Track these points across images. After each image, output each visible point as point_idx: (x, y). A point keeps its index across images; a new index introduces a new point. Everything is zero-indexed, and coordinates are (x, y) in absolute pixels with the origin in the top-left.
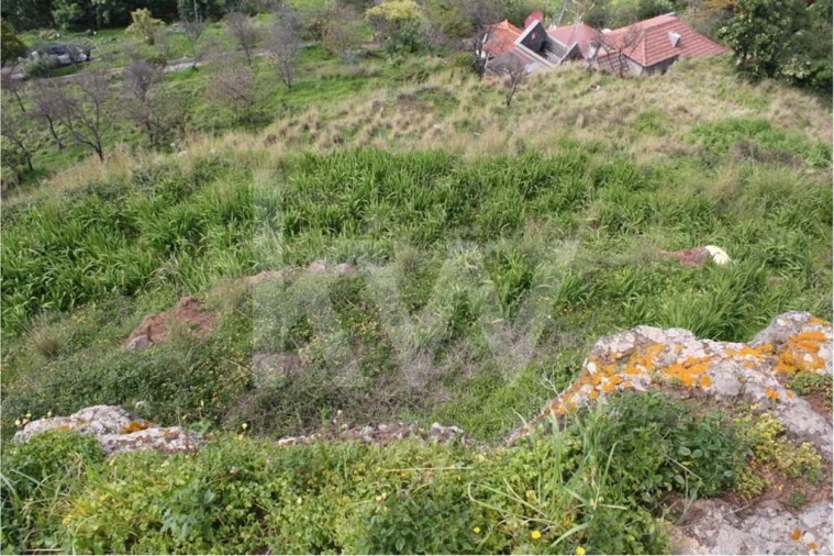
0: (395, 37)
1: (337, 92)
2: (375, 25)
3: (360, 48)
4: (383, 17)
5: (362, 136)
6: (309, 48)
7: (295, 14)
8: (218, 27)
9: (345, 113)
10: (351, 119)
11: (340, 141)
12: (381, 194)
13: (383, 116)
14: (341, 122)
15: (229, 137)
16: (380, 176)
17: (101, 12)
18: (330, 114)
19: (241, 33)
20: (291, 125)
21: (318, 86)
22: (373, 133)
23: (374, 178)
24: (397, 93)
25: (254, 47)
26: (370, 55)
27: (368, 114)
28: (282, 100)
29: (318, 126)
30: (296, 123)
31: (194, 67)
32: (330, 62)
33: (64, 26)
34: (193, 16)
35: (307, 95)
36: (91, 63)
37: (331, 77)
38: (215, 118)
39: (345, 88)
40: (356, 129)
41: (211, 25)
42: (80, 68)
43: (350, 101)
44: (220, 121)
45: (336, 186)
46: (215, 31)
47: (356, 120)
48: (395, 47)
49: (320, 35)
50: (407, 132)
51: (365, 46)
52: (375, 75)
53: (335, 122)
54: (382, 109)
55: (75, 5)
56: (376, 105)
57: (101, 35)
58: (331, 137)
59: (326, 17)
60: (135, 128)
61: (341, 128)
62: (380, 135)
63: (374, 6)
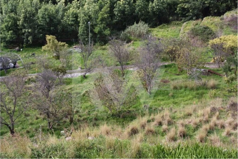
0: (230, 60)
1: (185, 98)
2: (215, 51)
3: (203, 67)
4: (222, 46)
5: (201, 133)
6: (166, 66)
7: (157, 42)
8: (104, 49)
9: (190, 115)
10: (194, 120)
11: (184, 135)
13: (218, 118)
14: (186, 121)
15: (104, 127)
17: (27, 37)
18: (178, 115)
19: (119, 54)
20: (149, 121)
21: (171, 94)
22: (210, 131)
24: (230, 102)
25: (128, 64)
26: (210, 73)
27: (207, 116)
28: (144, 103)
29: (170, 123)
30: (153, 120)
31: (84, 76)
32: (180, 77)
33: (2, 45)
34: (88, 41)
35: (163, 100)
36: (16, 69)
37: (181, 88)
38: (95, 113)
39: (190, 96)
40: (197, 127)
41: (99, 48)
42: (8, 72)
43: (194, 106)
44: (99, 115)
46: (101, 52)
47: (197, 120)
48: (229, 67)
49: (174, 57)
51: (208, 66)
53: (181, 121)
54: (217, 113)
55: (12, 31)
56: (214, 110)
57: (25, 51)
58: (178, 132)
59: (179, 45)
60: (38, 116)
61: (186, 126)
62: (215, 133)
63: (215, 38)
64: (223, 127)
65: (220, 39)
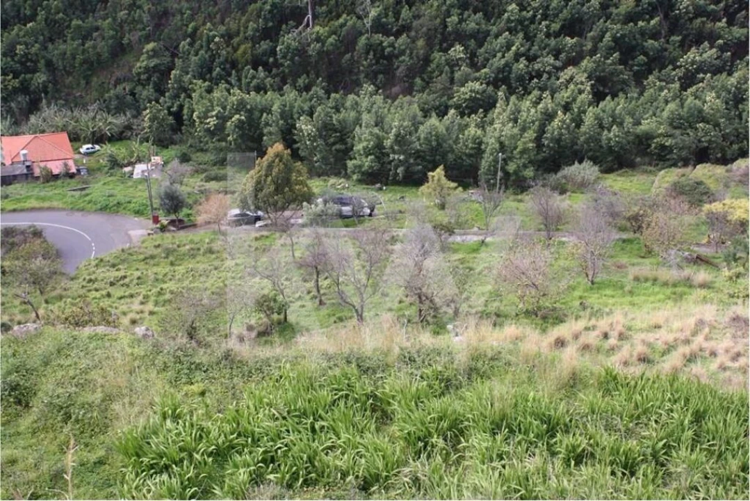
0: (737, 243)
1: (652, 299)
2: (713, 224)
3: (689, 250)
4: (725, 217)
5: (674, 359)
6: (624, 241)
7: (614, 199)
8: (520, 201)
9: (658, 327)
10: (664, 336)
11: (644, 359)
12: (696, 440)
13: (707, 339)
14: (651, 337)
15: (510, 330)
16: (699, 417)
17: (396, 167)
18: (638, 324)
19: (547, 211)
20: (587, 329)
21: (627, 288)
22: (691, 359)
23: (689, 418)
24: (730, 313)
25: (558, 230)
26: (700, 260)
27: (688, 333)
28: (581, 298)
29: (622, 337)
30: (594, 328)
31: (483, 242)
32: (647, 261)
33: (355, 177)
34: (494, 185)
35: (613, 297)
36: (374, 219)
37: (646, 280)
38: (496, 304)
39: (661, 296)
40: (669, 349)
41: (512, 197)
42: (361, 222)
43: (666, 313)
44: (502, 308)
45: (638, 417)
46: (515, 204)
47: (670, 338)
48: (735, 255)
49: (640, 227)
50: (737, 365)
51: (696, 249)
52: (703, 286)
53: (643, 336)
54: (707, 330)
55: (372, 157)
56: (701, 323)
57: (390, 192)
58: (635, 354)
59: (650, 207)
60: (404, 299)
61: (649, 345)
62: (699, 363)
63: (715, 201)
64: (713, 354)
65: (724, 204)
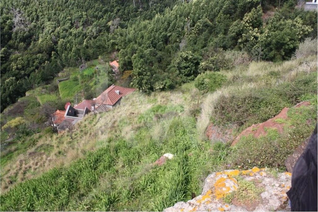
0: (18, 133)
2: (7, 131)
3: (5, 143)
4: (10, 127)
5: (20, 176)
9: (9, 170)
10: (12, 172)
11: (11, 182)
12: (38, 197)
13: (26, 164)
14: (9, 175)
16: (35, 190)
22: (24, 173)
23: (32, 192)
24: (28, 153)
26: (10, 144)
27: (19, 166)
39: (5, 161)
40: (16, 174)
43: (9, 165)
45: (17, 203)
47: (15, 171)
48: (19, 136)
50: (38, 166)
51: (7, 141)
52: (16, 150)
53: (6, 176)
54: (24, 162)
56: (21, 161)
58: (7, 183)
61: (10, 177)
62: (27, 172)
63: (4, 124)
64: (30, 167)
65: (8, 124)
